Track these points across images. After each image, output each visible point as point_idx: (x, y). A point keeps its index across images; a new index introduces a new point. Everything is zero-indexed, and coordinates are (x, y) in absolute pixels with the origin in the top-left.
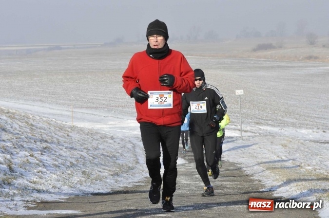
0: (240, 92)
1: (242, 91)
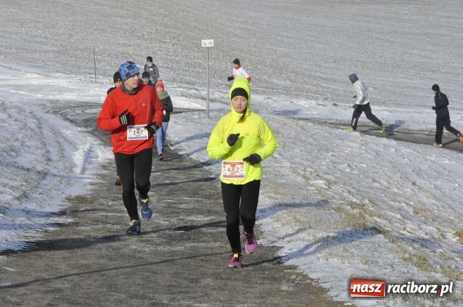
0: (208, 43)
1: (212, 41)
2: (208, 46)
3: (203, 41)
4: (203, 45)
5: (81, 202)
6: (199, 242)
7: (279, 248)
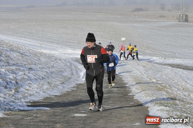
0: (123, 39)
1: (125, 38)
2: (123, 40)
3: (122, 38)
4: (122, 40)
5: (80, 85)
6: (112, 94)
7: (134, 96)
